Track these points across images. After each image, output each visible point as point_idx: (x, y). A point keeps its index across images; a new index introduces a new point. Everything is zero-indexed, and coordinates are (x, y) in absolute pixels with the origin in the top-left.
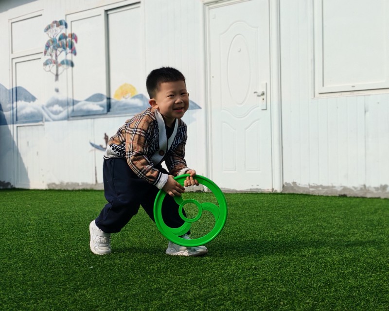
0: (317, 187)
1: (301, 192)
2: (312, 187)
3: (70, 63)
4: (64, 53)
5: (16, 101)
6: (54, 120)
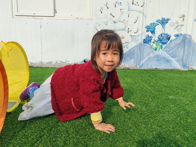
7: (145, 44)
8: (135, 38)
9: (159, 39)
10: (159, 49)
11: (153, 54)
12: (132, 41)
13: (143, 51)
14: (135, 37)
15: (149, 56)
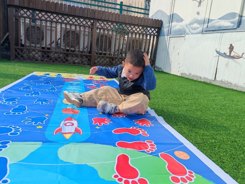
5: (172, 22)
6: (192, 34)
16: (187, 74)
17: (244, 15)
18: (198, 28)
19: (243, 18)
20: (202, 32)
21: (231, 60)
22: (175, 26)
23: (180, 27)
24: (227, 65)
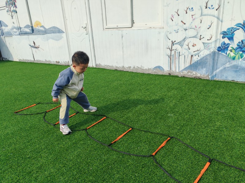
0: (108, 66)
1: (102, 68)
2: (105, 66)
3: (15, 11)
4: (12, 7)
6: (15, 35)
7: (220, 52)
8: (208, 46)
9: (239, 47)
10: (239, 59)
11: (229, 64)
12: (205, 49)
13: (217, 60)
14: (208, 44)
15: (224, 66)
16: (22, 59)
17: (33, 26)
18: (16, 32)
19: (34, 28)
20: (20, 34)
21: (36, 49)
22: (4, 29)
23: (8, 30)
24: (36, 52)
